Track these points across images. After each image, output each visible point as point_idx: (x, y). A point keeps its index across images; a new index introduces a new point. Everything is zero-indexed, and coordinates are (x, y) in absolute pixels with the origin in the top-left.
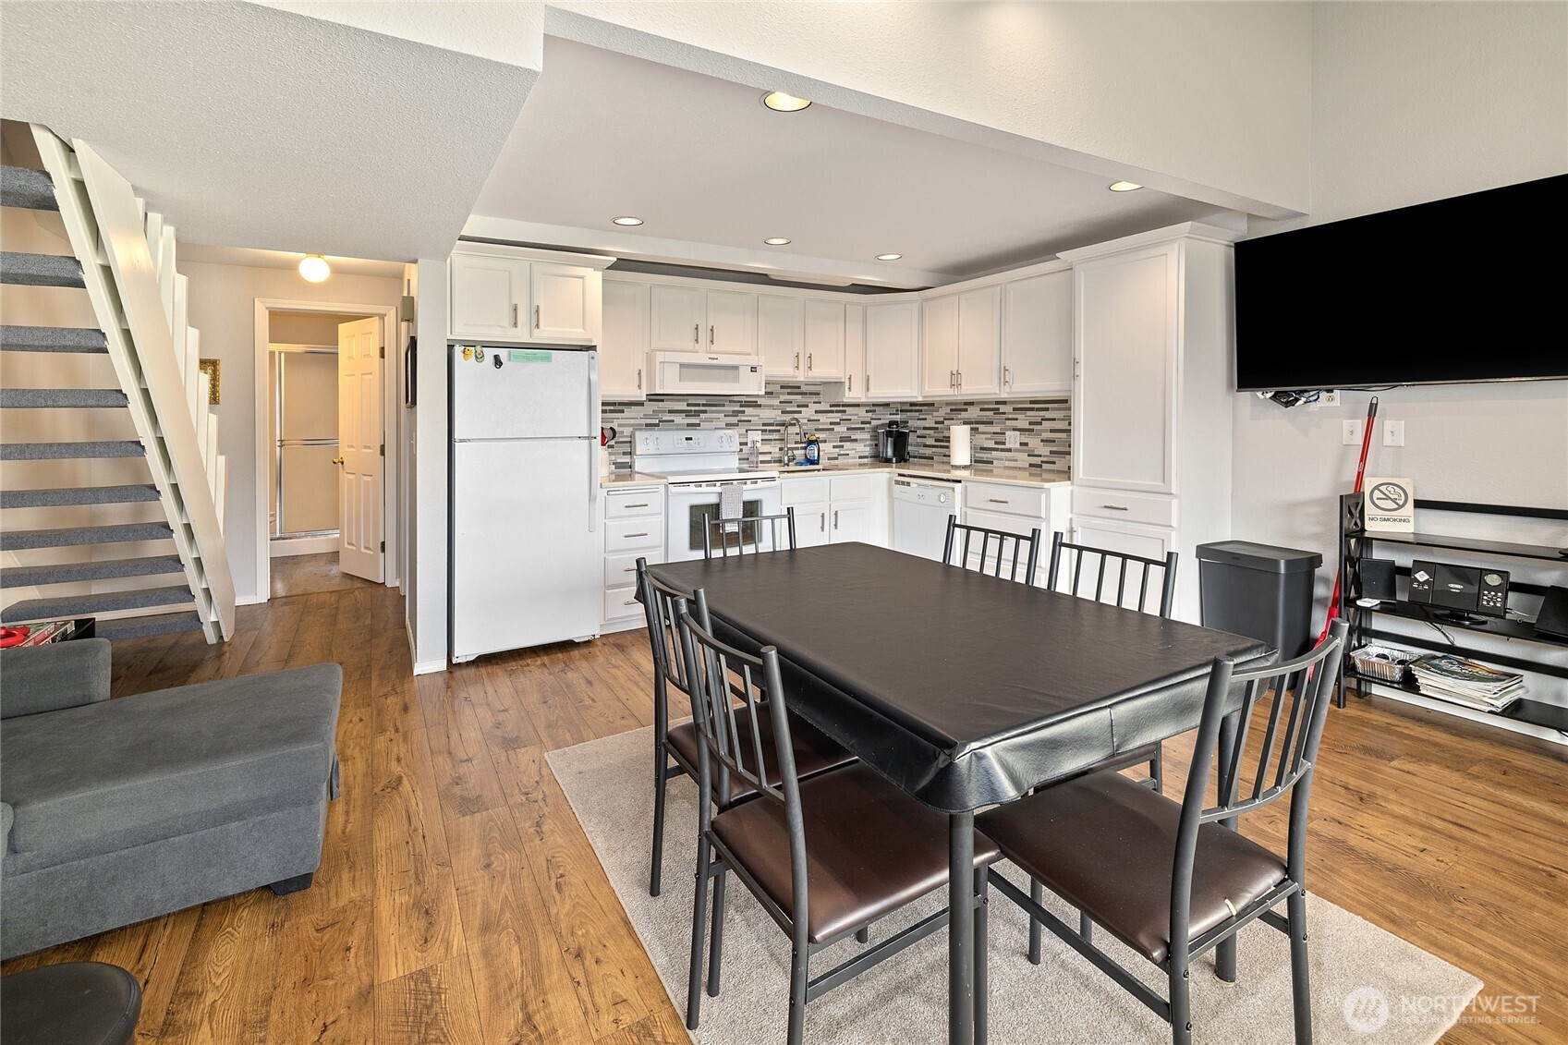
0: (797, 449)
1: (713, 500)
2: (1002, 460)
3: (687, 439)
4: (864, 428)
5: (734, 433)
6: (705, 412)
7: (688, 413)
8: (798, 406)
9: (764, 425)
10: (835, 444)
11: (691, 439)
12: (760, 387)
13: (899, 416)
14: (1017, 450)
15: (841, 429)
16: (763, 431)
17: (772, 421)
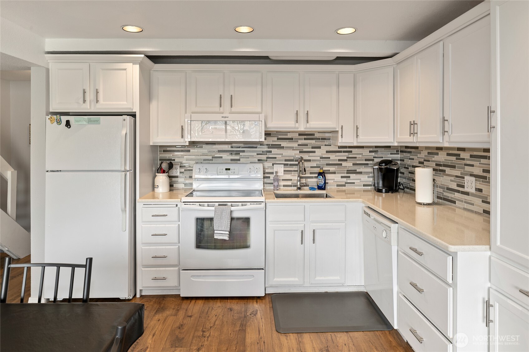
0: (312, 177)
1: (211, 215)
2: (462, 201)
3: (226, 169)
4: (367, 164)
5: (260, 166)
6: (244, 151)
7: (231, 152)
8: (313, 148)
9: (286, 160)
10: (343, 175)
11: (229, 169)
12: (261, 136)
13: (399, 156)
14: (473, 195)
15: (349, 165)
16: (285, 165)
17: (292, 158)
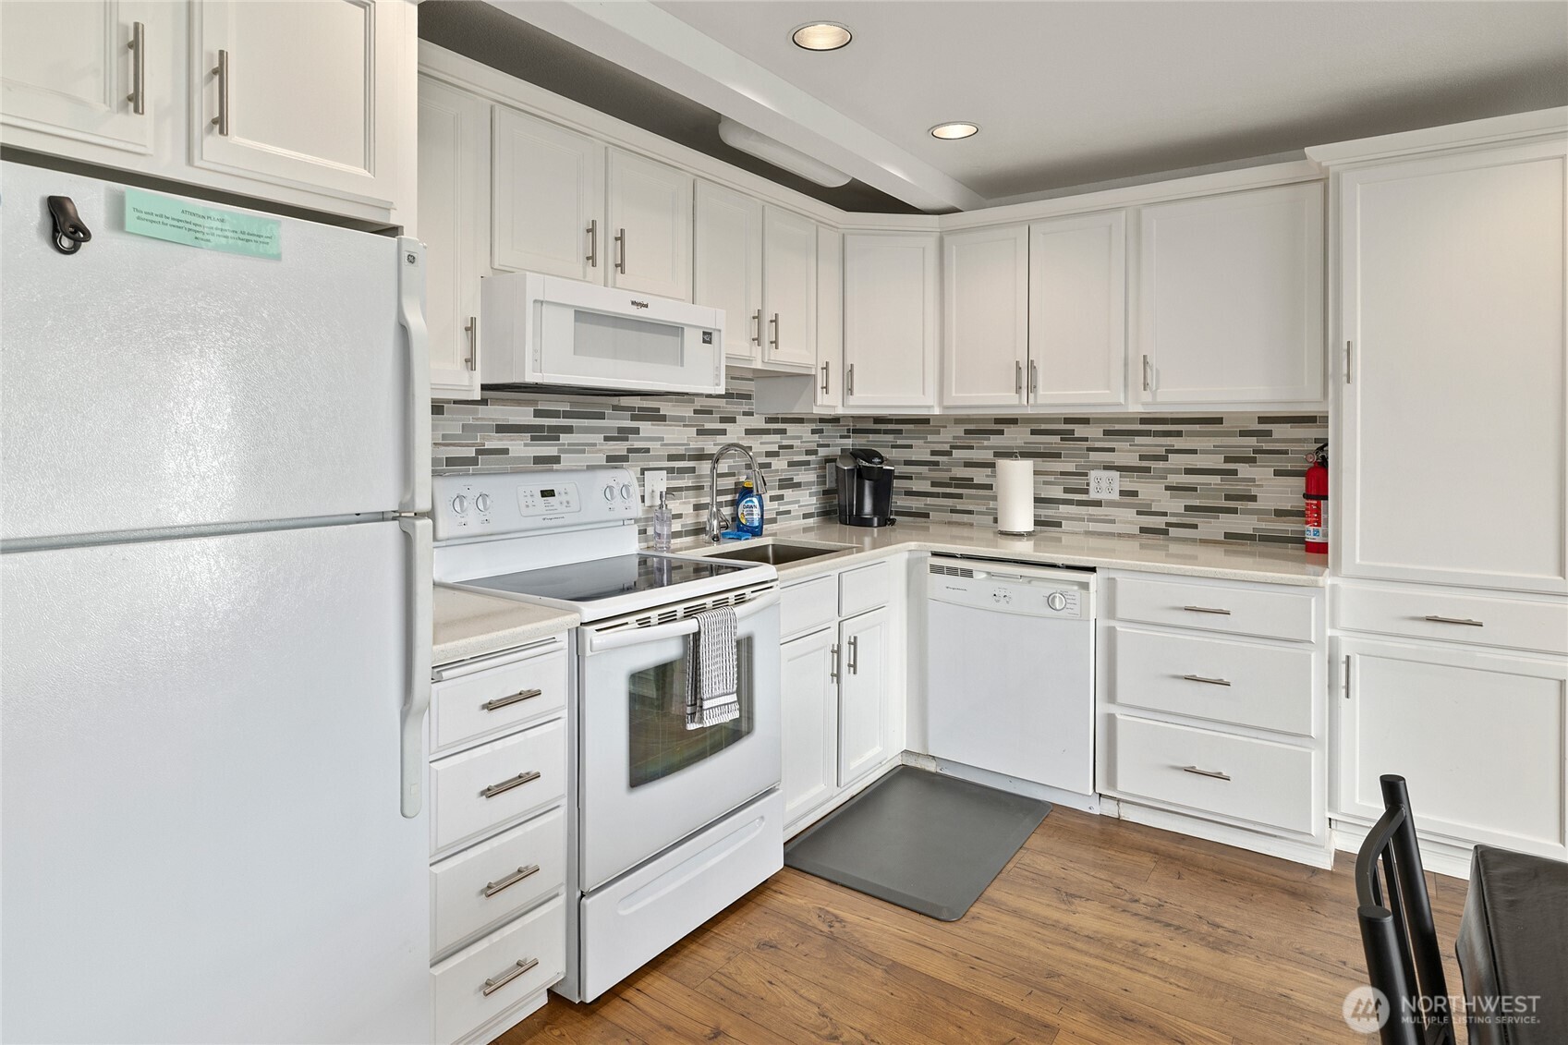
2: (1083, 520)
5: (621, 475)
6: (569, 430)
7: (537, 434)
12: (718, 376)
14: (1112, 504)
15: (781, 465)
16: (670, 470)
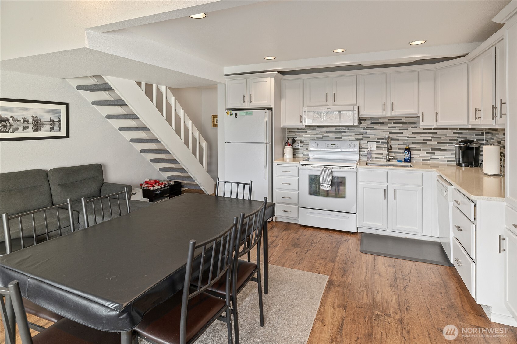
0: (400, 153)
3: (332, 145)
8: (400, 130)
9: (378, 139)
10: (428, 152)
11: (334, 145)
15: (434, 143)
16: (377, 142)
17: (383, 137)
